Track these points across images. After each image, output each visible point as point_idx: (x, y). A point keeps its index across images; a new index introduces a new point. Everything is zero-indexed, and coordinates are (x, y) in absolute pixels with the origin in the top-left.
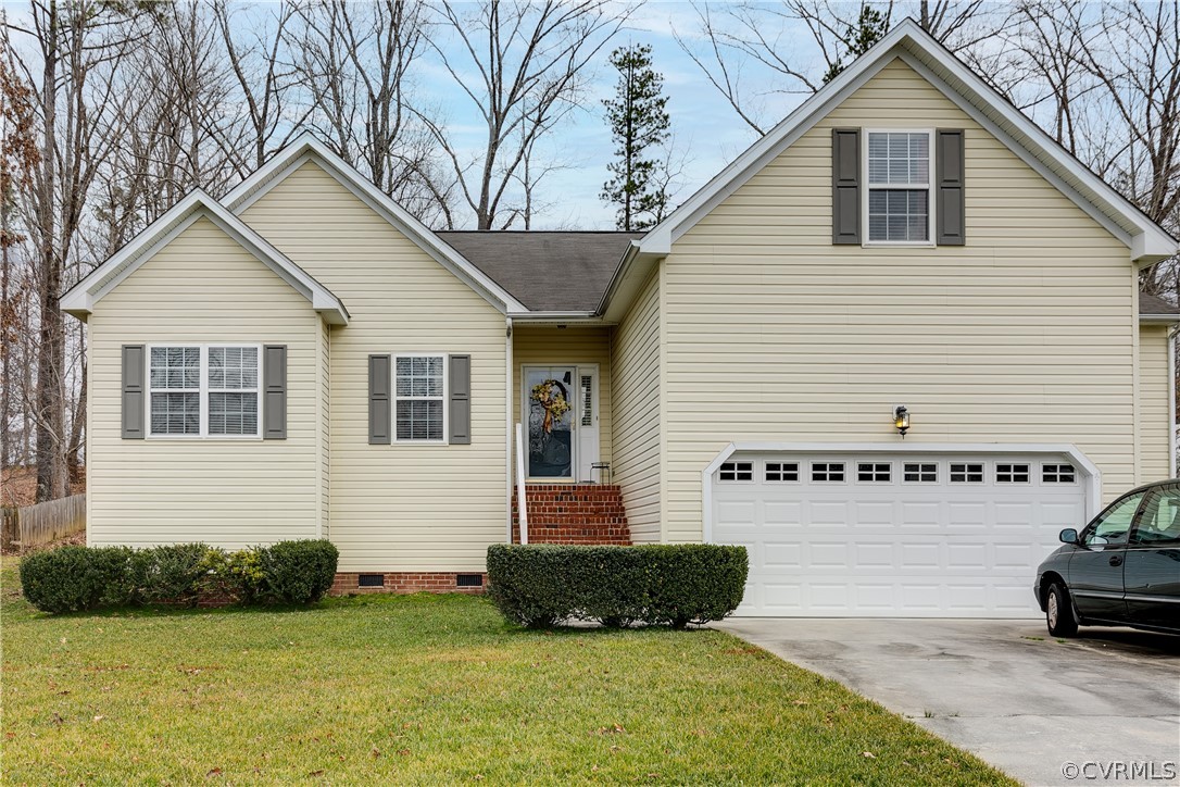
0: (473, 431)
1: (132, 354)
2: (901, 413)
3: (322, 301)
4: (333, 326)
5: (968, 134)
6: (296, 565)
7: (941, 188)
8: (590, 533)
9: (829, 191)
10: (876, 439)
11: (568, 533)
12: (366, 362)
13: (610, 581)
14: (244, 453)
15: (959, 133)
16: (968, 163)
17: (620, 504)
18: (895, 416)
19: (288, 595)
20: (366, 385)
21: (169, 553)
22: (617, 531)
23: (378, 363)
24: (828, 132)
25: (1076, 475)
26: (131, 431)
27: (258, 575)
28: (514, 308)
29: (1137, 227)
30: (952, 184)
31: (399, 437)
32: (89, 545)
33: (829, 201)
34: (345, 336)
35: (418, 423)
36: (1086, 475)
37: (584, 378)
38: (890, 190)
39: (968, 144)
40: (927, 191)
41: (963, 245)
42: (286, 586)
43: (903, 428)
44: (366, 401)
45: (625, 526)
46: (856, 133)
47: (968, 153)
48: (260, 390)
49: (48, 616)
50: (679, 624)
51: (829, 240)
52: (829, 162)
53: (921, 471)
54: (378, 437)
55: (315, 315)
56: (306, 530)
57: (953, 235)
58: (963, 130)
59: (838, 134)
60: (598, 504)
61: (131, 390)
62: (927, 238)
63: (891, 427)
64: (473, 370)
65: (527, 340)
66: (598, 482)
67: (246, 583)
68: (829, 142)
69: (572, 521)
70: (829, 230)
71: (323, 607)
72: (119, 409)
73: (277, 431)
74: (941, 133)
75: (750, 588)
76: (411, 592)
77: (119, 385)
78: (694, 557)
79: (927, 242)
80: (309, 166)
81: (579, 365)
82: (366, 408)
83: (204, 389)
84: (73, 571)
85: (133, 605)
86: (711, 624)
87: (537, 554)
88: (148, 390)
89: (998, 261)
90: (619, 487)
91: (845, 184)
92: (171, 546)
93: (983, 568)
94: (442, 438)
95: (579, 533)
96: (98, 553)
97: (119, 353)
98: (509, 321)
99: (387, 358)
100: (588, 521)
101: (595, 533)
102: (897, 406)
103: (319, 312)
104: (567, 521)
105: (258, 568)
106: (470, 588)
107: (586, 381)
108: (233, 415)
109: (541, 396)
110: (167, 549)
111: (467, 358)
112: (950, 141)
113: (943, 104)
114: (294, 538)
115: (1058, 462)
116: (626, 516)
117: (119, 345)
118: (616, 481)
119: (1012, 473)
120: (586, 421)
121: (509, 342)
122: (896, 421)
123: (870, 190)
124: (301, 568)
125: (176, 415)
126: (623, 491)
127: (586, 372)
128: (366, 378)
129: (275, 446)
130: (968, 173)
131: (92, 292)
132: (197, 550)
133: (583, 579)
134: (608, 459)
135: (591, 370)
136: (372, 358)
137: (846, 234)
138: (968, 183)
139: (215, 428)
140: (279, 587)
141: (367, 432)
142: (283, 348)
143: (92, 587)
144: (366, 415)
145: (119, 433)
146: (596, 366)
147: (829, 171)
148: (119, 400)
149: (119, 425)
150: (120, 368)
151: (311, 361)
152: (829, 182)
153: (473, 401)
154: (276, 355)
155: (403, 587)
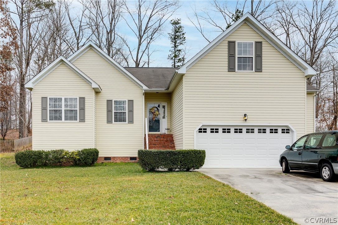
0: (134, 120)
1: (44, 99)
2: (245, 115)
3: (94, 86)
4: (97, 92)
6: (88, 155)
7: (256, 57)
9: (227, 57)
10: (239, 122)
11: (159, 146)
12: (106, 102)
13: (170, 159)
14: (74, 125)
15: (261, 43)
16: (263, 50)
18: (244, 116)
19: (86, 163)
20: (106, 108)
21: (54, 152)
22: (172, 146)
23: (109, 102)
24: (227, 42)
25: (290, 131)
26: (44, 120)
27: (78, 157)
28: (145, 88)
29: (306, 67)
30: (259, 56)
31: (115, 121)
32: (33, 150)
33: (227, 60)
34: (100, 95)
35: (120, 118)
36: (293, 131)
37: (163, 106)
38: (243, 57)
39: (263, 45)
40: (252, 57)
41: (262, 72)
42: (85, 160)
43: (246, 119)
44: (106, 112)
45: (174, 145)
46: (234, 42)
47: (263, 48)
48: (78, 109)
49: (22, 168)
51: (227, 70)
52: (227, 50)
53: (250, 131)
54: (109, 121)
55: (92, 89)
56: (90, 145)
57: (259, 69)
58: (262, 42)
59: (229, 42)
60: (167, 139)
61: (44, 109)
62: (252, 70)
63: (243, 119)
64: (134, 104)
65: (148, 96)
66: (167, 133)
67: (75, 160)
68: (227, 45)
69: (160, 143)
70: (227, 68)
71: (95, 166)
72: (41, 114)
73: (83, 120)
74: (256, 43)
75: (206, 161)
76: (118, 162)
77: (41, 108)
78: (192, 153)
79: (252, 71)
80: (91, 50)
81: (162, 103)
82: (106, 114)
83: (63, 109)
84: (29, 156)
85: (45, 165)
87: (151, 152)
88: (48, 109)
89: (271, 76)
90: (172, 135)
91: (231, 56)
92: (55, 150)
93: (266, 155)
94: (126, 122)
95: (162, 146)
96: (35, 152)
97: (41, 99)
98: (144, 91)
99: (111, 101)
100: (164, 143)
101: (166, 146)
102: (244, 114)
103: (94, 89)
105: (78, 155)
106: (133, 161)
107: (164, 107)
108: (71, 116)
109: (152, 111)
110: (54, 151)
111: (132, 101)
112: (259, 45)
113: (257, 35)
114: (87, 148)
115: (285, 128)
116: (174, 142)
117: (41, 97)
119: (274, 131)
120: (164, 117)
121: (144, 97)
122: (244, 117)
123: (238, 57)
125: (56, 116)
127: (163, 105)
128: (106, 106)
129: (82, 124)
130: (263, 53)
131: (33, 83)
132: (62, 151)
133: (163, 159)
134: (169, 127)
135: (165, 104)
136: (108, 101)
137: (231, 69)
138: (263, 55)
139: (66, 119)
140: (83, 161)
141: (106, 120)
142: (84, 98)
143: (34, 161)
144: (106, 116)
145: (41, 120)
146: (166, 103)
147: (227, 52)
148: (41, 112)
149: (41, 118)
150: (41, 103)
151: (92, 101)
152: (227, 55)
153: (134, 112)
154: (82, 100)
155: (116, 161)
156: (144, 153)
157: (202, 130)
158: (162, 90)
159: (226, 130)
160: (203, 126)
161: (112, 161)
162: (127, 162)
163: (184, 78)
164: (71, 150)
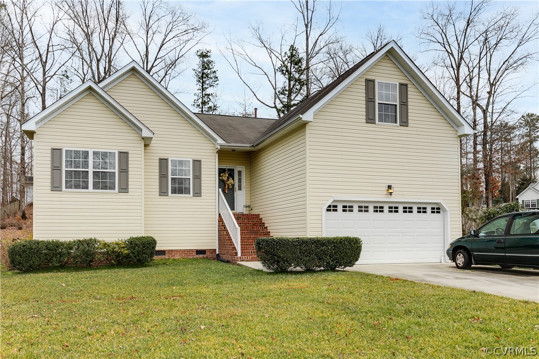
0: (202, 191)
1: (56, 152)
2: (390, 187)
3: (146, 133)
4: (147, 143)
5: (409, 86)
7: (401, 105)
8: (255, 233)
9: (364, 102)
10: (380, 196)
11: (247, 233)
12: (158, 161)
13: (315, 252)
14: (109, 198)
15: (406, 85)
16: (409, 96)
17: (261, 221)
18: (387, 188)
19: (139, 261)
20: (158, 171)
21: (80, 242)
23: (163, 162)
24: (364, 80)
25: (441, 211)
26: (55, 187)
27: (127, 252)
28: (220, 141)
29: (462, 123)
30: (404, 103)
31: (172, 193)
32: (34, 238)
33: (364, 106)
34: (149, 148)
35: (180, 188)
36: (445, 211)
37: (238, 171)
38: (384, 104)
39: (409, 89)
40: (396, 105)
41: (408, 126)
42: (139, 257)
43: (391, 193)
44: (158, 177)
45: (267, 230)
46: (373, 81)
47: (409, 93)
48: (116, 171)
50: (333, 269)
51: (365, 121)
52: (364, 91)
53: (394, 209)
54: (163, 192)
55: (141, 139)
56: (139, 232)
57: (405, 123)
59: (367, 81)
60: (253, 221)
61: (56, 168)
62: (396, 122)
63: (386, 193)
64: (202, 166)
65: (223, 154)
66: (245, 213)
67: (118, 255)
68: (364, 84)
69: (246, 228)
70: (365, 117)
72: (50, 177)
73: (124, 189)
74: (401, 85)
76: (176, 258)
77: (50, 166)
79: (396, 124)
80: (133, 76)
81: (237, 166)
82: (158, 181)
83: (91, 170)
84: (37, 251)
85: (63, 267)
86: (347, 268)
88: (64, 169)
89: (419, 133)
90: (259, 215)
91: (370, 100)
92: (81, 239)
93: (413, 245)
94: (190, 194)
95: (251, 233)
97: (50, 152)
98: (219, 147)
99: (167, 160)
100: (253, 228)
101: (257, 233)
102: (387, 185)
103: (143, 138)
104: (244, 228)
105: (126, 249)
106: (201, 256)
107: (240, 172)
108: (103, 181)
109: (224, 178)
111: (200, 161)
112: (403, 87)
113: (401, 74)
114: (135, 236)
115: (435, 206)
116: (265, 226)
117: (50, 148)
118: (255, 212)
119: (422, 210)
120: (240, 189)
121: (217, 155)
122: (388, 190)
123: (379, 103)
124: (146, 249)
125: (77, 180)
126: (261, 217)
127: (240, 169)
128: (158, 168)
129: (123, 196)
130: (409, 100)
131: (37, 123)
132: (90, 243)
134: (249, 204)
135: (242, 168)
136: (161, 159)
137: (370, 119)
138: (409, 103)
139: (96, 186)
140: (135, 257)
141: (158, 190)
142: (127, 153)
143: (46, 259)
144: (158, 184)
145: (50, 188)
146: (244, 167)
147: (364, 95)
148: (50, 173)
149: (49, 184)
150: (50, 159)
151: (140, 159)
152: (364, 99)
153: (202, 179)
154: (124, 156)
155: (174, 256)
157: (332, 208)
158: (246, 146)
159: (363, 209)
160: (334, 201)
161: (167, 257)
162: (191, 257)
163: (308, 127)
164: (108, 240)
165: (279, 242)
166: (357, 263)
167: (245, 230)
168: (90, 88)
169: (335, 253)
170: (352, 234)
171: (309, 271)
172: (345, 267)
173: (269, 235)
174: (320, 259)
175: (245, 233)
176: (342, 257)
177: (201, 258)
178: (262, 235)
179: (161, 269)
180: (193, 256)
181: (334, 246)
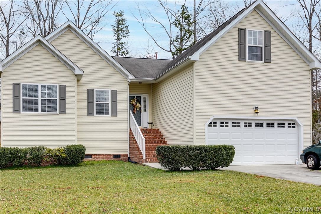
0: (118, 113)
1: (16, 86)
2: (256, 108)
3: (78, 72)
4: (78, 78)
5: (272, 32)
6: (77, 152)
7: (265, 47)
8: (156, 142)
9: (237, 46)
10: (249, 115)
11: (150, 142)
12: (86, 91)
13: (200, 156)
14: (53, 117)
15: (270, 32)
16: (272, 40)
17: (160, 134)
18: (254, 109)
19: (73, 162)
20: (86, 98)
21: (33, 149)
23: (90, 92)
24: (237, 29)
25: (296, 126)
26: (16, 110)
27: (64, 156)
28: (131, 76)
29: (313, 60)
30: (268, 46)
31: (96, 114)
32: (3, 146)
33: (237, 49)
34: (80, 82)
35: (102, 110)
36: (299, 125)
37: (144, 98)
38: (253, 46)
39: (272, 35)
40: (262, 47)
41: (270, 63)
42: (73, 159)
43: (257, 113)
44: (86, 103)
45: (164, 140)
46: (244, 30)
47: (272, 38)
48: (58, 99)
50: (213, 169)
51: (238, 59)
52: (237, 37)
53: (260, 125)
54: (90, 113)
55: (75, 76)
56: (73, 141)
57: (268, 60)
58: (271, 31)
59: (240, 30)
60: (154, 134)
61: (16, 97)
63: (253, 112)
64: (118, 95)
65: (132, 86)
66: (148, 128)
67: (59, 158)
68: (237, 32)
69: (149, 139)
70: (238, 57)
72: (12, 103)
73: (63, 111)
74: (266, 32)
76: (100, 160)
77: (12, 96)
79: (262, 61)
80: (69, 31)
81: (143, 94)
82: (86, 105)
83: (40, 98)
84: (4, 155)
85: (21, 166)
86: (224, 168)
88: (22, 98)
89: (279, 68)
90: (159, 129)
91: (242, 44)
92: (34, 147)
93: (274, 151)
94: (109, 114)
95: (153, 142)
97: (12, 86)
98: (130, 81)
99: (93, 90)
100: (154, 139)
101: (157, 142)
103: (76, 75)
104: (148, 139)
105: (64, 153)
107: (145, 99)
108: (49, 106)
109: (133, 103)
111: (116, 91)
112: (268, 34)
113: (266, 24)
114: (70, 144)
115: (292, 122)
116: (163, 137)
117: (12, 83)
118: (156, 127)
119: (281, 125)
120: (145, 111)
121: (128, 86)
122: (255, 111)
123: (248, 46)
124: (78, 153)
125: (31, 106)
126: (160, 131)
127: (145, 97)
128: (86, 96)
129: (63, 116)
130: (272, 43)
131: (3, 66)
133: (193, 156)
134: (151, 121)
135: (146, 96)
136: (88, 90)
137: (242, 58)
138: (272, 46)
139: (43, 110)
140: (71, 159)
141: (86, 112)
142: (65, 86)
143: (10, 160)
144: (86, 107)
145: (12, 111)
146: (148, 95)
147: (237, 40)
148: (12, 101)
149: (12, 109)
150: (12, 91)
151: (74, 90)
152: (237, 43)
153: (118, 104)
154: (63, 88)
155: (98, 159)
156: (172, 150)
157: (213, 124)
158: (150, 80)
159: (236, 124)
160: (214, 119)
161: (93, 159)
162: (110, 160)
163: (195, 65)
164: (52, 147)
165: (173, 149)
166: (231, 164)
167: (148, 140)
168: (39, 41)
169: (215, 157)
170: (227, 144)
171: (195, 170)
172: (222, 167)
173: (166, 144)
174: (203, 161)
175: (148, 142)
176: (220, 160)
177: (117, 160)
178: (161, 144)
179: (89, 168)
180: (111, 159)
181: (214, 152)
